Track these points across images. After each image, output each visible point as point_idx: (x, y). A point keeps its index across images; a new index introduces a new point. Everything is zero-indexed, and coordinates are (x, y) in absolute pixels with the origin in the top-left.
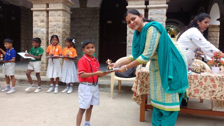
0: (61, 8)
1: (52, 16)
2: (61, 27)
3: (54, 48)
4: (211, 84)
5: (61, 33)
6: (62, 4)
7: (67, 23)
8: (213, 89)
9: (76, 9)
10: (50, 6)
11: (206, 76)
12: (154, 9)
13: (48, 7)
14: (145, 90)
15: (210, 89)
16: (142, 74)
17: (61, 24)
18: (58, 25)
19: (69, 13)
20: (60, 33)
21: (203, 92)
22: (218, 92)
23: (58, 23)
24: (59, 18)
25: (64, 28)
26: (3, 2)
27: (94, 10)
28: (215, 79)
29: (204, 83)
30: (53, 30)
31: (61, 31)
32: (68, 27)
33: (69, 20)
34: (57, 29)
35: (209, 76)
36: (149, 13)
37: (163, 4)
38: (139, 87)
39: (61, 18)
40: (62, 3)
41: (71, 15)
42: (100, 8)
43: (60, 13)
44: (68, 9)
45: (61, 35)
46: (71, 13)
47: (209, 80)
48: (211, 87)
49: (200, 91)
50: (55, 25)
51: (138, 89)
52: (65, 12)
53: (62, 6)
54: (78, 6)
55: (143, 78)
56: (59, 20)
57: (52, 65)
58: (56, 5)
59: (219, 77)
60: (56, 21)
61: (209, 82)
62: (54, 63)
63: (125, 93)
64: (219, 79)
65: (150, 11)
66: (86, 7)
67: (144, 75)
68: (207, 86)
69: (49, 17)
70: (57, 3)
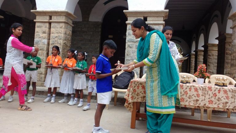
0: (64, 21)
1: (54, 27)
2: (62, 39)
3: (54, 58)
4: (195, 93)
5: (62, 44)
6: (64, 17)
7: (68, 35)
8: (197, 98)
9: (79, 22)
10: (53, 18)
11: (191, 86)
13: (51, 19)
14: (136, 98)
15: (194, 98)
16: (135, 83)
17: (62, 35)
18: (59, 36)
19: (70, 25)
20: (60, 44)
21: (188, 101)
22: (201, 101)
23: (60, 34)
24: (61, 30)
25: (65, 40)
26: (6, 13)
27: (96, 24)
28: (198, 88)
29: (189, 92)
30: (55, 41)
31: (62, 42)
32: (69, 39)
33: (71, 32)
34: (59, 40)
35: (194, 86)
37: (160, 21)
38: (131, 94)
39: (63, 30)
40: (65, 16)
41: (73, 27)
42: (102, 22)
43: (63, 25)
44: (70, 22)
45: (62, 47)
46: (73, 25)
47: (193, 90)
48: (195, 96)
49: (185, 100)
50: (56, 37)
51: (130, 96)
52: (67, 25)
53: (64, 19)
54: (80, 19)
55: (135, 87)
56: (61, 32)
57: (50, 74)
58: (58, 17)
59: (202, 87)
60: (57, 33)
61: (193, 92)
62: (52, 73)
63: (120, 105)
64: (202, 89)
66: (88, 21)
67: (136, 84)
68: (191, 95)
69: (51, 29)
70: (60, 15)
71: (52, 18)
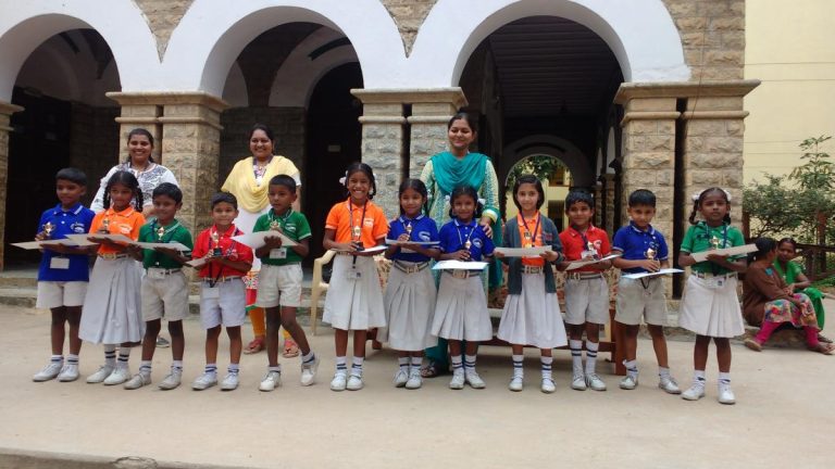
0: (197, 118)
1: (169, 136)
2: (195, 166)
5: (194, 179)
6: (197, 108)
7: (211, 155)
9: (240, 110)
10: (168, 112)
12: (422, 126)
13: (161, 114)
17: (194, 156)
18: (187, 159)
19: (215, 128)
20: (190, 179)
23: (186, 154)
24: (190, 142)
25: (202, 168)
26: (26, 92)
27: (289, 114)
31: (194, 175)
32: (214, 165)
33: (216, 146)
34: (185, 170)
36: (412, 136)
37: (444, 114)
39: (195, 143)
40: (199, 105)
41: (221, 131)
42: (307, 108)
43: (194, 129)
44: (214, 119)
45: (194, 187)
46: (222, 128)
50: (178, 161)
52: (205, 128)
53: (197, 113)
54: (244, 102)
56: (189, 147)
58: (181, 109)
60: (180, 150)
65: (414, 131)
66: (267, 106)
69: (164, 141)
70: (187, 104)
71: (165, 113)
